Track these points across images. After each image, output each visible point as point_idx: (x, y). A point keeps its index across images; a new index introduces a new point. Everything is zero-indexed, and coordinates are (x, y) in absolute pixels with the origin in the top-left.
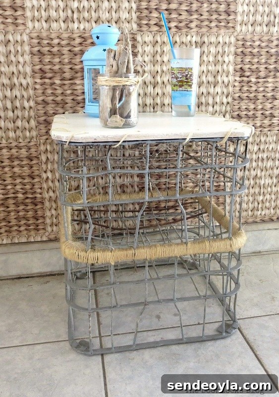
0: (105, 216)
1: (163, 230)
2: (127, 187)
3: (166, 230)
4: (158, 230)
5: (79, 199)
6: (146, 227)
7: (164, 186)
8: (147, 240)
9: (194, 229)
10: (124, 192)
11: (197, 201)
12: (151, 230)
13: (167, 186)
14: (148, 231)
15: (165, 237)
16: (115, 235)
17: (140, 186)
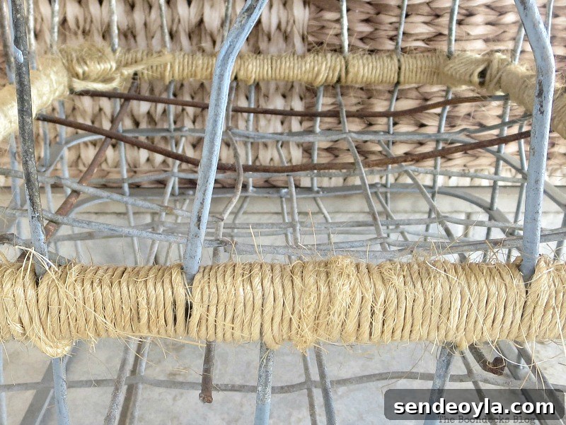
0: (198, 126)
1: (372, 186)
2: (269, 39)
3: (385, 186)
4: (358, 182)
5: (101, 59)
6: (320, 167)
7: (390, 45)
8: (320, 212)
9: (469, 191)
10: (258, 52)
11: (500, 93)
12: (337, 181)
13: (401, 44)
14: (326, 182)
15: (377, 208)
16: (224, 187)
17: (311, 39)
